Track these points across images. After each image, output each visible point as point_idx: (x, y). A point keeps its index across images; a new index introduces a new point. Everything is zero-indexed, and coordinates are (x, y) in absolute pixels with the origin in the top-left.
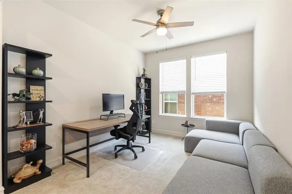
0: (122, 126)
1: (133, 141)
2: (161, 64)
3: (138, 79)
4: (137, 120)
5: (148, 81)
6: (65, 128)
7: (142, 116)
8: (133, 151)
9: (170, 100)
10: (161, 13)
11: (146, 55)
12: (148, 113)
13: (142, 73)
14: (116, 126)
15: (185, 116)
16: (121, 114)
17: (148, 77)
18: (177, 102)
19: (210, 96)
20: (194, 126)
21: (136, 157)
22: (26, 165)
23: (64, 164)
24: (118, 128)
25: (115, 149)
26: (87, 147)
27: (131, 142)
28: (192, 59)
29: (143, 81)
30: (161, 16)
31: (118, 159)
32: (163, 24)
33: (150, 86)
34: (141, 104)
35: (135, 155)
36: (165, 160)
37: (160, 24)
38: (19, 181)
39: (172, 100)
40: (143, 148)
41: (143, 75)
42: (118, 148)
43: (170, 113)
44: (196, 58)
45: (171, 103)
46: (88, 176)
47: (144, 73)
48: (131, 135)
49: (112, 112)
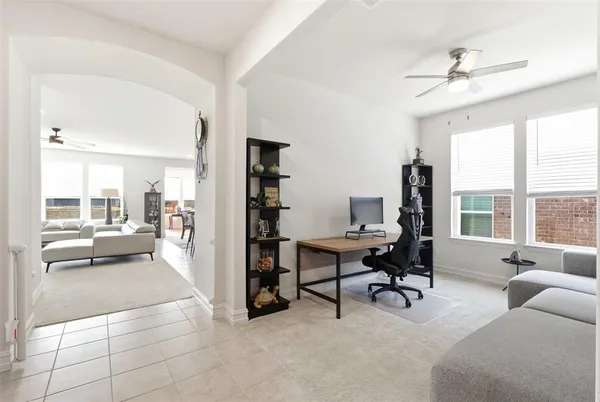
0: (383, 250)
1: (401, 280)
2: (454, 138)
3: (407, 169)
4: (409, 242)
5: (426, 171)
6: (301, 247)
7: (418, 235)
8: (404, 295)
9: (475, 209)
10: (457, 54)
11: (421, 121)
12: (428, 231)
13: (413, 156)
14: (374, 250)
15: (511, 242)
16: (379, 231)
17: (426, 163)
18: (492, 212)
19: (586, 200)
20: (533, 263)
21: (408, 305)
22: (264, 289)
23: (299, 298)
24: (378, 253)
25: (370, 288)
26: (338, 278)
27: (398, 279)
28: (528, 122)
29: (414, 171)
30: (458, 57)
31: (378, 304)
32: (463, 74)
33: (429, 181)
34: (416, 214)
35: (407, 300)
36: (465, 316)
37: (456, 75)
38: (259, 307)
39: (480, 209)
40: (420, 292)
41: (416, 161)
42: (375, 288)
43: (475, 234)
44: (540, 120)
45: (477, 216)
46: (338, 317)
47: (418, 155)
48: (400, 268)
49: (363, 227)
